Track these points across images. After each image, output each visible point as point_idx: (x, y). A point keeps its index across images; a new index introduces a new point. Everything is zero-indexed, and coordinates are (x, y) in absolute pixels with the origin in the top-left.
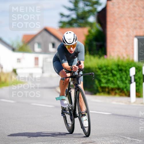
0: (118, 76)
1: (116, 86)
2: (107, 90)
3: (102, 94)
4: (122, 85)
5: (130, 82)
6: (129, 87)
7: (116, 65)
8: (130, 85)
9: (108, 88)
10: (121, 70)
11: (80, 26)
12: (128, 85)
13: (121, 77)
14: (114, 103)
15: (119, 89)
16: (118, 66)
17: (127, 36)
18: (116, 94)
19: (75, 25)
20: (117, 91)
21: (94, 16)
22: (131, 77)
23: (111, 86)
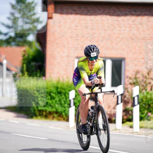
0: (57, 99)
1: (54, 110)
2: (44, 113)
3: (39, 117)
4: (60, 109)
5: (70, 106)
6: (68, 111)
7: (55, 87)
8: (69, 109)
9: (46, 111)
10: (60, 93)
11: (18, 45)
12: (67, 109)
13: (60, 101)
14: (51, 127)
15: (57, 112)
16: (57, 88)
17: (68, 56)
18: (54, 117)
19: (13, 43)
20: (55, 115)
21: (34, 35)
22: (70, 101)
23: (49, 109)
